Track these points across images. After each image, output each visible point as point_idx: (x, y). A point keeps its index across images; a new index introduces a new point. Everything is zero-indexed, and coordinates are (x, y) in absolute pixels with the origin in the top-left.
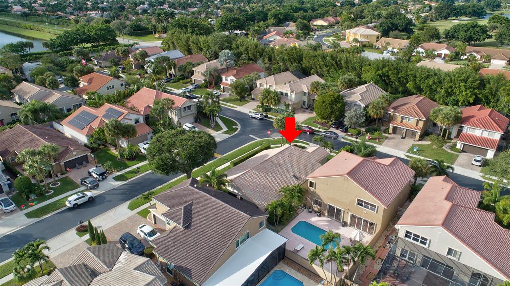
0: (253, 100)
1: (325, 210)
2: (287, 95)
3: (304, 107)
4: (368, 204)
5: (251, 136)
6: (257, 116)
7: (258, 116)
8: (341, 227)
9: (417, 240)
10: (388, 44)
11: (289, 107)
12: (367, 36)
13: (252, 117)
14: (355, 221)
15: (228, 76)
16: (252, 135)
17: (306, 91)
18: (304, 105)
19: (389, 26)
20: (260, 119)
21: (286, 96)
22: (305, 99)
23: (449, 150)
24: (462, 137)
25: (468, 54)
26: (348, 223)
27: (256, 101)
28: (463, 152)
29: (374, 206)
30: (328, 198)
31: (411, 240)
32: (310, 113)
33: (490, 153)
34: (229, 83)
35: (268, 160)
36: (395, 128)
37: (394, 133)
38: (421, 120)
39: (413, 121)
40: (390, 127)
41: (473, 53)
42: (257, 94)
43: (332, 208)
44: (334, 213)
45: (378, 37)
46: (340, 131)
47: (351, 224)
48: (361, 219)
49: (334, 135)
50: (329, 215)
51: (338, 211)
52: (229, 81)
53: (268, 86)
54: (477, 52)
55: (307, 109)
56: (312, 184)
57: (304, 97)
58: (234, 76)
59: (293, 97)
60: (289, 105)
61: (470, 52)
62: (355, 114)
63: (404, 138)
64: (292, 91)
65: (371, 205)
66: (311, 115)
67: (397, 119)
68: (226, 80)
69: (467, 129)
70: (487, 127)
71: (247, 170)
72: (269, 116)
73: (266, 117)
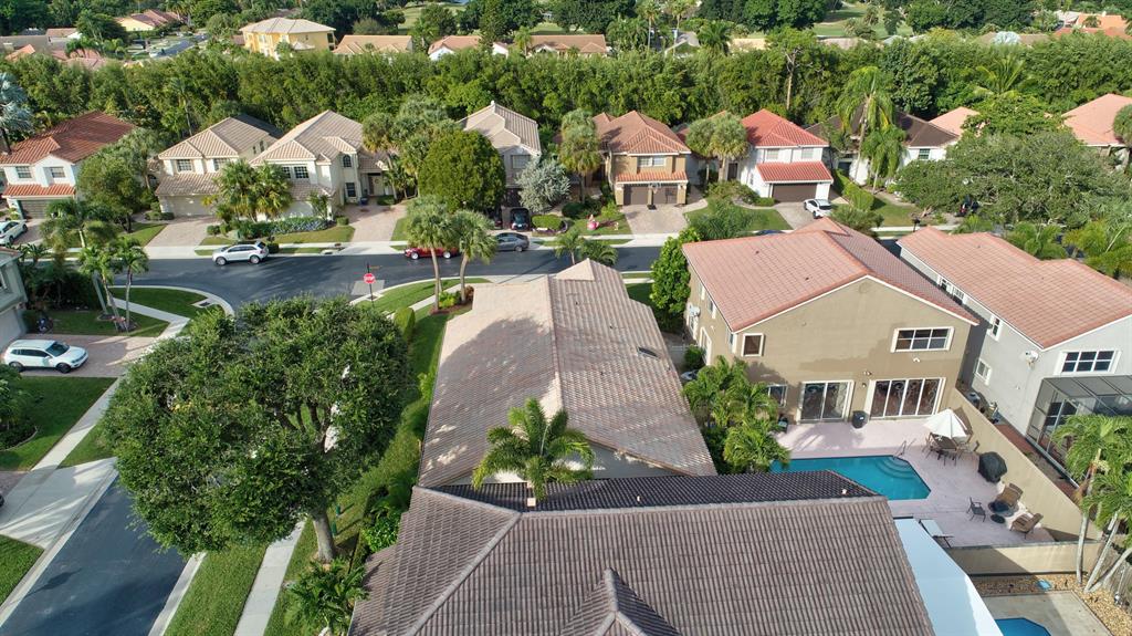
0: (170, 217)
1: (795, 404)
2: (302, 173)
3: (349, 198)
4: (926, 333)
6: (247, 255)
7: (252, 253)
9: (1087, 367)
11: (324, 206)
12: (306, 36)
13: (228, 263)
15: (34, 159)
17: (351, 152)
18: (352, 193)
19: (336, 13)
20: (262, 261)
21: (298, 176)
22: (352, 175)
23: (752, 207)
24: (767, 172)
25: (538, 51)
26: (868, 409)
27: (195, 217)
28: (777, 202)
29: (943, 333)
30: (805, 366)
31: (1075, 373)
32: (384, 211)
33: (822, 192)
34: (45, 184)
35: (556, 330)
36: (627, 189)
37: (627, 202)
38: (681, 155)
39: (665, 163)
40: (618, 190)
41: (546, 47)
42: (182, 197)
43: (814, 390)
44: (818, 402)
45: (330, 36)
46: (517, 228)
47: (876, 411)
48: (900, 385)
49: (520, 241)
50: (809, 414)
51: (833, 388)
52: (38, 175)
53: (210, 165)
54: (551, 45)
55: (364, 203)
56: (752, 345)
57: (347, 170)
58: (64, 158)
59: (324, 174)
60: (324, 199)
61: (539, 46)
62: (542, 171)
63: (652, 207)
64: (319, 158)
65: (937, 333)
66: (390, 214)
67: (625, 168)
68: (21, 176)
69: (764, 156)
70: (798, 142)
71: (556, 382)
72: (281, 246)
73: (274, 249)
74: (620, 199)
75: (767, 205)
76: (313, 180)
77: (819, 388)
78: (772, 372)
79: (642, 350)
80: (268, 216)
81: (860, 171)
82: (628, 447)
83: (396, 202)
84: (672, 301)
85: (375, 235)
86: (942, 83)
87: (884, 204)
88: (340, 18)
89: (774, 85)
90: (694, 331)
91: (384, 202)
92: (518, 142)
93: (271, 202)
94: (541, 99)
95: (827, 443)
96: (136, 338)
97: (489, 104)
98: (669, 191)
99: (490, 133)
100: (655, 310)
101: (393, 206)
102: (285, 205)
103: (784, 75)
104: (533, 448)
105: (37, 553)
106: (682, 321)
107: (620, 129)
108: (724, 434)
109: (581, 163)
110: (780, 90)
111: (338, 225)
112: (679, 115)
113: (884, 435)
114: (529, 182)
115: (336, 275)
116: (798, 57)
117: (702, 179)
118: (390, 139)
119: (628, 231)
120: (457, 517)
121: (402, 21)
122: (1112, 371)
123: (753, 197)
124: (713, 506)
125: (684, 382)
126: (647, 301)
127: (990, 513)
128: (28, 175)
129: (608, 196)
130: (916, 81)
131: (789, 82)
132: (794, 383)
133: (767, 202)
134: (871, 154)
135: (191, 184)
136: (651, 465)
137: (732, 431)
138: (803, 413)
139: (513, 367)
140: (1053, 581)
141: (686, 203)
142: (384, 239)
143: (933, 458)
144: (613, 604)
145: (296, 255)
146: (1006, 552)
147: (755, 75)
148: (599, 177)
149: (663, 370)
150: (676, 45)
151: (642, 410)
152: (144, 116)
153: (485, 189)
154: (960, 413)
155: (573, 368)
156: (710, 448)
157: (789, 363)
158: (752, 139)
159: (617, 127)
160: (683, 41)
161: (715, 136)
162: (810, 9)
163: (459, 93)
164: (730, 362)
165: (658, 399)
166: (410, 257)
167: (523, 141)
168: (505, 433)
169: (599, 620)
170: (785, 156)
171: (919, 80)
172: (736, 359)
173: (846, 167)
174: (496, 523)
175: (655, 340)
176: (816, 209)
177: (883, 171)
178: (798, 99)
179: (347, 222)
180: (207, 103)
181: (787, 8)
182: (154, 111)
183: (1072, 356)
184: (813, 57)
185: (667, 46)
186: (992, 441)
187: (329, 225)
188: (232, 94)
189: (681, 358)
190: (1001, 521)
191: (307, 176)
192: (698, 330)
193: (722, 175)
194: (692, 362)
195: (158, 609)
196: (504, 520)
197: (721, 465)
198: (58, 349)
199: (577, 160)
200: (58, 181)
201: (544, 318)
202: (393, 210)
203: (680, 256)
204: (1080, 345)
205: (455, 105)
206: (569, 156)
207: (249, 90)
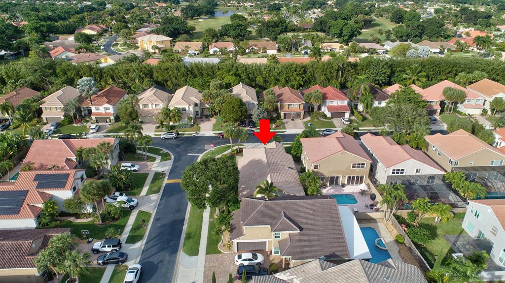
0: (143, 122)
1: (327, 182)
2: (184, 109)
3: (197, 116)
4: (359, 164)
5: (188, 154)
6: (171, 136)
7: (173, 136)
8: (343, 188)
9: (398, 173)
10: (187, 47)
11: (191, 120)
12: (162, 42)
13: (165, 139)
14: (352, 180)
15: (101, 105)
16: (190, 153)
17: (198, 102)
18: (197, 115)
19: (171, 31)
20: (175, 138)
21: (183, 111)
22: (198, 109)
23: (324, 120)
24: (329, 109)
25: (251, 48)
26: (346, 183)
27: (149, 122)
28: (332, 118)
29: (364, 164)
30: (329, 172)
31: (395, 174)
32: (208, 120)
33: (347, 115)
34: (104, 112)
35: (268, 163)
36: (285, 114)
37: (285, 118)
38: (302, 104)
39: (297, 106)
40: (282, 114)
41: (254, 47)
42: (146, 116)
43: (332, 178)
44: (333, 181)
45: (171, 41)
46: (251, 127)
47: (348, 183)
48: (354, 177)
49: (252, 132)
50: (331, 184)
51: (337, 178)
52: (102, 110)
53: (154, 106)
54: (255, 46)
55: (201, 118)
56: (316, 167)
57: (196, 107)
58: (109, 104)
59: (191, 109)
60: (191, 118)
61: (251, 46)
62: (259, 111)
63: (293, 120)
64: (190, 105)
65: (362, 164)
66: (210, 121)
67: (284, 107)
68: (96, 110)
69: (329, 103)
70: (339, 98)
71: (269, 175)
72: (180, 133)
73: (178, 134)
74: (282, 118)
75: (330, 119)
76: (187, 112)
77: (334, 178)
78: (321, 173)
79: (289, 168)
80: (173, 123)
81: (361, 107)
82: (286, 191)
83: (211, 117)
84: (297, 153)
85: (207, 129)
86: (393, 73)
87: (367, 119)
88: (173, 32)
89: (335, 74)
90: (303, 162)
91: (208, 117)
92: (251, 100)
93: (176, 119)
94: (255, 78)
95: (336, 191)
96: (149, 162)
97: (239, 83)
98: (298, 115)
99: (242, 95)
100: (293, 156)
101: (211, 119)
102: (179, 120)
103: (338, 70)
104: (266, 190)
105: (150, 214)
106: (300, 159)
107: (282, 93)
108: (308, 188)
109: (271, 107)
110: (337, 75)
111: (195, 126)
112: (302, 84)
113: (349, 189)
114: (255, 114)
115: (199, 143)
116: (343, 65)
117: (309, 110)
118: (211, 99)
119: (285, 129)
120: (252, 203)
121: (195, 30)
122: (404, 174)
123: (325, 116)
124: (302, 200)
125: (300, 175)
126: (291, 154)
127: (369, 207)
128: (98, 110)
129: (279, 117)
130: (383, 73)
131: (340, 73)
132: (327, 176)
133: (329, 118)
134: (363, 102)
135: (148, 113)
136: (291, 195)
137: (310, 187)
138: (330, 184)
139: (258, 172)
140: (380, 220)
141: (304, 118)
142: (210, 131)
143: (360, 195)
144: (284, 216)
145: (185, 136)
146: (369, 214)
147: (328, 70)
148: (276, 110)
149: (294, 173)
150: (303, 46)
151: (289, 183)
152: (121, 83)
153: (241, 116)
154: (368, 185)
155: (273, 172)
156: (305, 191)
157: (326, 171)
158: (324, 98)
159: (281, 93)
160: (306, 45)
161: (313, 98)
162: (356, 31)
163: (229, 78)
164: (311, 171)
165: (293, 180)
166: (219, 137)
167: (252, 99)
168: (260, 187)
169: (281, 219)
170: (336, 103)
171: (385, 73)
172: (312, 170)
173: (356, 106)
174: (261, 203)
175: (293, 164)
176: (344, 121)
177: (367, 107)
178: (343, 78)
179: (198, 125)
180: (143, 79)
181: (346, 31)
182: (124, 81)
183: (394, 170)
184: (348, 65)
185: (300, 46)
186: (374, 191)
187: (193, 125)
188: (151, 76)
189: (299, 170)
190: (372, 209)
191: (185, 110)
192: (304, 162)
193: (316, 110)
194: (303, 170)
195: (183, 225)
196: (262, 202)
197: (307, 194)
198: (133, 166)
199: (270, 106)
200: (107, 111)
201: (264, 159)
202: (211, 120)
203: (299, 141)
204: (396, 167)
205: (228, 82)
206: (267, 104)
207: (157, 75)
